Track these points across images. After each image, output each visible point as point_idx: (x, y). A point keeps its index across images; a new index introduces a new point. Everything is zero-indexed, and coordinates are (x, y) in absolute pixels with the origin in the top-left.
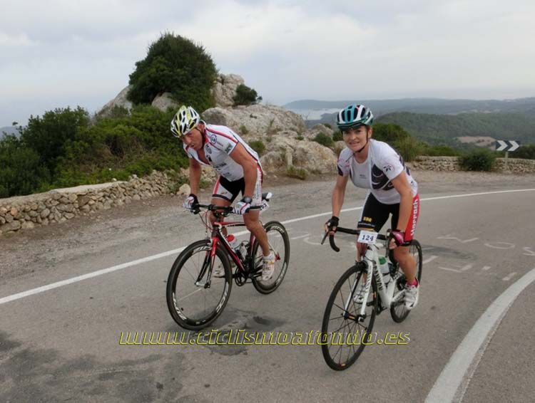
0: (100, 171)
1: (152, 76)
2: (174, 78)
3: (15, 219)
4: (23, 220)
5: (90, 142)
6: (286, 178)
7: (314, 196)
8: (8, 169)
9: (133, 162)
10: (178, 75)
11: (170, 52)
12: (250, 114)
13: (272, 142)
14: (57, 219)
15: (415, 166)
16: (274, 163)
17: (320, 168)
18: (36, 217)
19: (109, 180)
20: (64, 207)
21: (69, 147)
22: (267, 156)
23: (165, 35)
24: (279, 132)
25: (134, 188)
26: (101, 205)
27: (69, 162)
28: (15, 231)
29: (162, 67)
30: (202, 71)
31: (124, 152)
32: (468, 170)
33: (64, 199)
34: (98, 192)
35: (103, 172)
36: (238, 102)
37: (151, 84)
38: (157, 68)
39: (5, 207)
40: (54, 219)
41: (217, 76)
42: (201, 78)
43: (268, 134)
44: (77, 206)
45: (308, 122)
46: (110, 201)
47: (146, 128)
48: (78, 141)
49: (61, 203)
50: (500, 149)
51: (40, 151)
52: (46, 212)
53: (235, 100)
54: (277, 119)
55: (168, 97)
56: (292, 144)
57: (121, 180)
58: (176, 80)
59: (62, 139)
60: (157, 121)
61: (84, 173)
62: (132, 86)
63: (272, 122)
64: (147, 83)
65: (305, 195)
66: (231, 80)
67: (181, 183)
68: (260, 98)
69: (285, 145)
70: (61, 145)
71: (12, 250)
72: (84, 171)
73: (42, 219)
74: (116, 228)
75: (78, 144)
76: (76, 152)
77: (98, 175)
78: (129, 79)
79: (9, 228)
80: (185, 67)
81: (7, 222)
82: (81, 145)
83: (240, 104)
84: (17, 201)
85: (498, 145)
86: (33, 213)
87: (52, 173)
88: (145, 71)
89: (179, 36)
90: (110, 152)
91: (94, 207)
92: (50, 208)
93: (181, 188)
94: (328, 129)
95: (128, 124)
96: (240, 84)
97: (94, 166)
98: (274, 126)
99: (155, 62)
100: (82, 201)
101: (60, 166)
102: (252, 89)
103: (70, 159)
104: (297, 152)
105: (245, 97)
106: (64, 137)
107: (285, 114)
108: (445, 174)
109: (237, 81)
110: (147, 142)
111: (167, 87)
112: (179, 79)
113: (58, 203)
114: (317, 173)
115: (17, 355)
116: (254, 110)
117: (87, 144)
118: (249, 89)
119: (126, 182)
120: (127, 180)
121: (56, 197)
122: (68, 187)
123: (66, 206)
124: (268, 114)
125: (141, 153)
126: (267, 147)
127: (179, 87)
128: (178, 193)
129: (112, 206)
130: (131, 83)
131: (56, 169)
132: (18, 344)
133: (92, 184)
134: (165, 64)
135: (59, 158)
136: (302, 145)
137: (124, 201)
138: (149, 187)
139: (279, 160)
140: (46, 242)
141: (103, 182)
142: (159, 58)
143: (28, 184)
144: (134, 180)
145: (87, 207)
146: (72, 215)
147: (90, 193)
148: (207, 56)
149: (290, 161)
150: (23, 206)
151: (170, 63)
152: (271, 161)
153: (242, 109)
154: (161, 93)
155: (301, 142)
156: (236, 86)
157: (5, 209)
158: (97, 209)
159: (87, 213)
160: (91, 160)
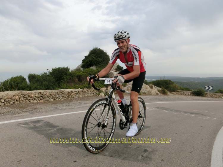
0: (75, 86)
1: (90, 60)
2: (97, 61)
3: (48, 97)
4: (50, 98)
5: (72, 77)
8: (46, 82)
10: (99, 60)
11: (96, 53)
14: (61, 99)
15: (177, 94)
17: (145, 92)
18: (54, 97)
19: (78, 89)
20: (63, 95)
22: (128, 86)
23: (95, 48)
25: (85, 92)
26: (75, 96)
28: (47, 101)
29: (94, 57)
30: (106, 60)
31: (82, 81)
32: (195, 96)
33: (63, 93)
34: (75, 92)
35: (76, 86)
36: (117, 70)
37: (90, 63)
38: (92, 58)
39: (45, 92)
40: (60, 99)
44: (67, 96)
46: (78, 95)
47: (89, 74)
48: (68, 75)
49: (63, 94)
50: (206, 89)
51: (55, 78)
52: (57, 96)
55: (95, 67)
57: (82, 89)
58: (98, 62)
60: (93, 72)
64: (88, 62)
67: (100, 92)
70: (62, 77)
71: (47, 106)
72: (70, 85)
73: (56, 98)
74: (81, 103)
76: (67, 79)
78: (82, 61)
79: (45, 100)
80: (101, 58)
81: (45, 98)
82: (69, 77)
84: (49, 92)
86: (53, 96)
87: (59, 85)
88: (88, 59)
89: (99, 48)
90: (78, 80)
91: (72, 96)
92: (59, 95)
93: (101, 94)
95: (83, 72)
96: (118, 65)
97: (73, 84)
99: (91, 56)
100: (69, 94)
101: (62, 83)
102: (122, 66)
103: (65, 81)
105: (119, 69)
106: (64, 74)
108: (188, 96)
111: (95, 64)
112: (99, 61)
113: (61, 93)
115: (59, 129)
117: (71, 77)
119: (83, 90)
120: (84, 89)
121: (61, 92)
122: (64, 89)
127: (98, 64)
128: (99, 95)
129: (78, 97)
130: (82, 62)
131: (60, 84)
132: (58, 126)
133: (72, 89)
134: (94, 56)
135: (62, 80)
137: (82, 96)
138: (90, 92)
140: (58, 105)
141: (76, 89)
142: (93, 55)
143: (52, 87)
144: (86, 89)
145: (70, 96)
146: (66, 98)
147: (72, 92)
148: (108, 55)
150: (51, 93)
151: (96, 56)
152: (129, 88)
154: (92, 66)
157: (45, 93)
158: (73, 97)
159: (70, 98)
160: (72, 82)
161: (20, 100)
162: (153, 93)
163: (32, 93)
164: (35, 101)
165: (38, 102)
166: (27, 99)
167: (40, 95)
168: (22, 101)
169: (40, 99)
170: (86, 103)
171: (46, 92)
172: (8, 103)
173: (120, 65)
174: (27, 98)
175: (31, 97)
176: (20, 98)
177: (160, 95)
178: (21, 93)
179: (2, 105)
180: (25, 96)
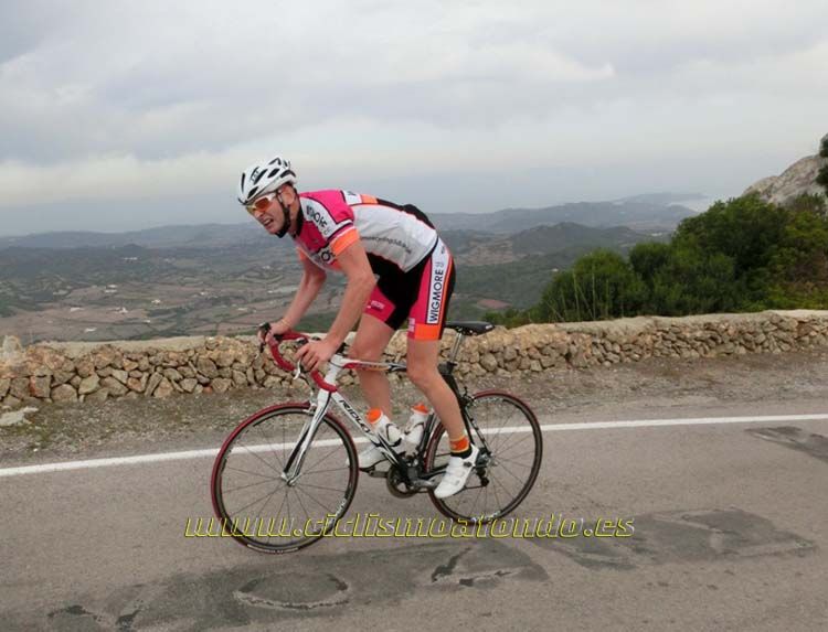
3: (731, 341)
4: (737, 343)
5: (808, 251)
14: (771, 347)
18: (750, 342)
20: (782, 335)
21: (775, 257)
27: (776, 275)
28: (728, 354)
33: (783, 324)
34: (823, 321)
40: (768, 347)
44: (796, 335)
49: (780, 328)
52: (762, 338)
59: (764, 244)
61: (799, 294)
70: (759, 252)
72: (801, 291)
73: (757, 345)
75: (789, 251)
76: (785, 262)
77: (821, 298)
79: (723, 350)
81: (723, 343)
82: (793, 254)
84: (735, 320)
86: (749, 336)
91: (815, 340)
92: (766, 333)
97: (808, 283)
100: (803, 330)
101: (762, 281)
103: (775, 272)
106: (767, 242)
113: (775, 328)
117: (803, 253)
121: (775, 321)
122: (780, 308)
123: (785, 334)
131: (754, 285)
133: (813, 308)
135: (760, 269)
145: (807, 339)
146: (789, 347)
147: (814, 321)
150: (740, 326)
157: (723, 326)
158: (818, 343)
159: (806, 346)
160: (804, 275)
161: (654, 348)
163: (685, 326)
164: (694, 353)
165: (701, 356)
166: (673, 348)
167: (708, 334)
168: (660, 350)
169: (707, 347)
171: (727, 321)
172: (628, 356)
174: (673, 342)
175: (683, 340)
176: (655, 342)
178: (656, 325)
179: (616, 361)
180: (667, 336)
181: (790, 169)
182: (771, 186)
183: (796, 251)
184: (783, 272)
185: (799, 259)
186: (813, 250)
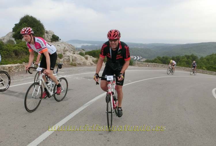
6: (70, 66)
7: (79, 70)
9: (23, 58)
11: (28, 22)
12: (57, 45)
13: (65, 54)
16: (66, 61)
17: (81, 63)
19: (16, 63)
22: (64, 58)
23: (26, 15)
24: (67, 51)
25: (24, 66)
26: (15, 71)
30: (40, 29)
31: (19, 55)
33: (5, 68)
34: (14, 66)
35: (14, 60)
41: (45, 31)
42: (40, 32)
43: (64, 51)
44: (8, 70)
45: (77, 48)
46: (18, 70)
47: (25, 48)
48: (4, 50)
49: (4, 69)
50: (135, 59)
53: (51, 40)
54: (66, 47)
56: (71, 55)
57: (20, 63)
62: (14, 33)
63: (65, 48)
65: (76, 70)
66: (50, 33)
68: (60, 39)
69: (69, 55)
72: (8, 60)
74: (23, 76)
75: (5, 52)
77: (13, 62)
80: (34, 27)
83: (53, 41)
85: (134, 58)
88: (19, 28)
89: (31, 16)
90: (14, 54)
91: (13, 71)
94: (83, 51)
95: (19, 46)
96: (53, 34)
97: (11, 59)
98: (66, 49)
100: (10, 69)
104: (73, 58)
105: (55, 39)
107: (69, 45)
109: (52, 33)
110: (26, 52)
114: (80, 64)
115: (19, 93)
116: (58, 43)
117: (8, 52)
118: (56, 36)
120: (22, 64)
121: (3, 67)
122: (4, 64)
124: (63, 45)
125: (24, 56)
126: (63, 55)
133: (12, 64)
136: (75, 55)
137: (21, 70)
139: (68, 60)
141: (15, 64)
142: (25, 23)
144: (24, 64)
145: (11, 71)
147: (12, 67)
148: (41, 24)
149: (71, 60)
152: (65, 60)
153: (54, 43)
155: (74, 54)
156: (52, 34)
159: (11, 73)
160: (9, 57)
162: (87, 64)
170: (27, 77)
173: (55, 34)
177: (95, 65)
181: (8, 34)
182: (4, 38)
183: (6, 51)
184: (4, 56)
185: (7, 53)
186: (10, 51)
